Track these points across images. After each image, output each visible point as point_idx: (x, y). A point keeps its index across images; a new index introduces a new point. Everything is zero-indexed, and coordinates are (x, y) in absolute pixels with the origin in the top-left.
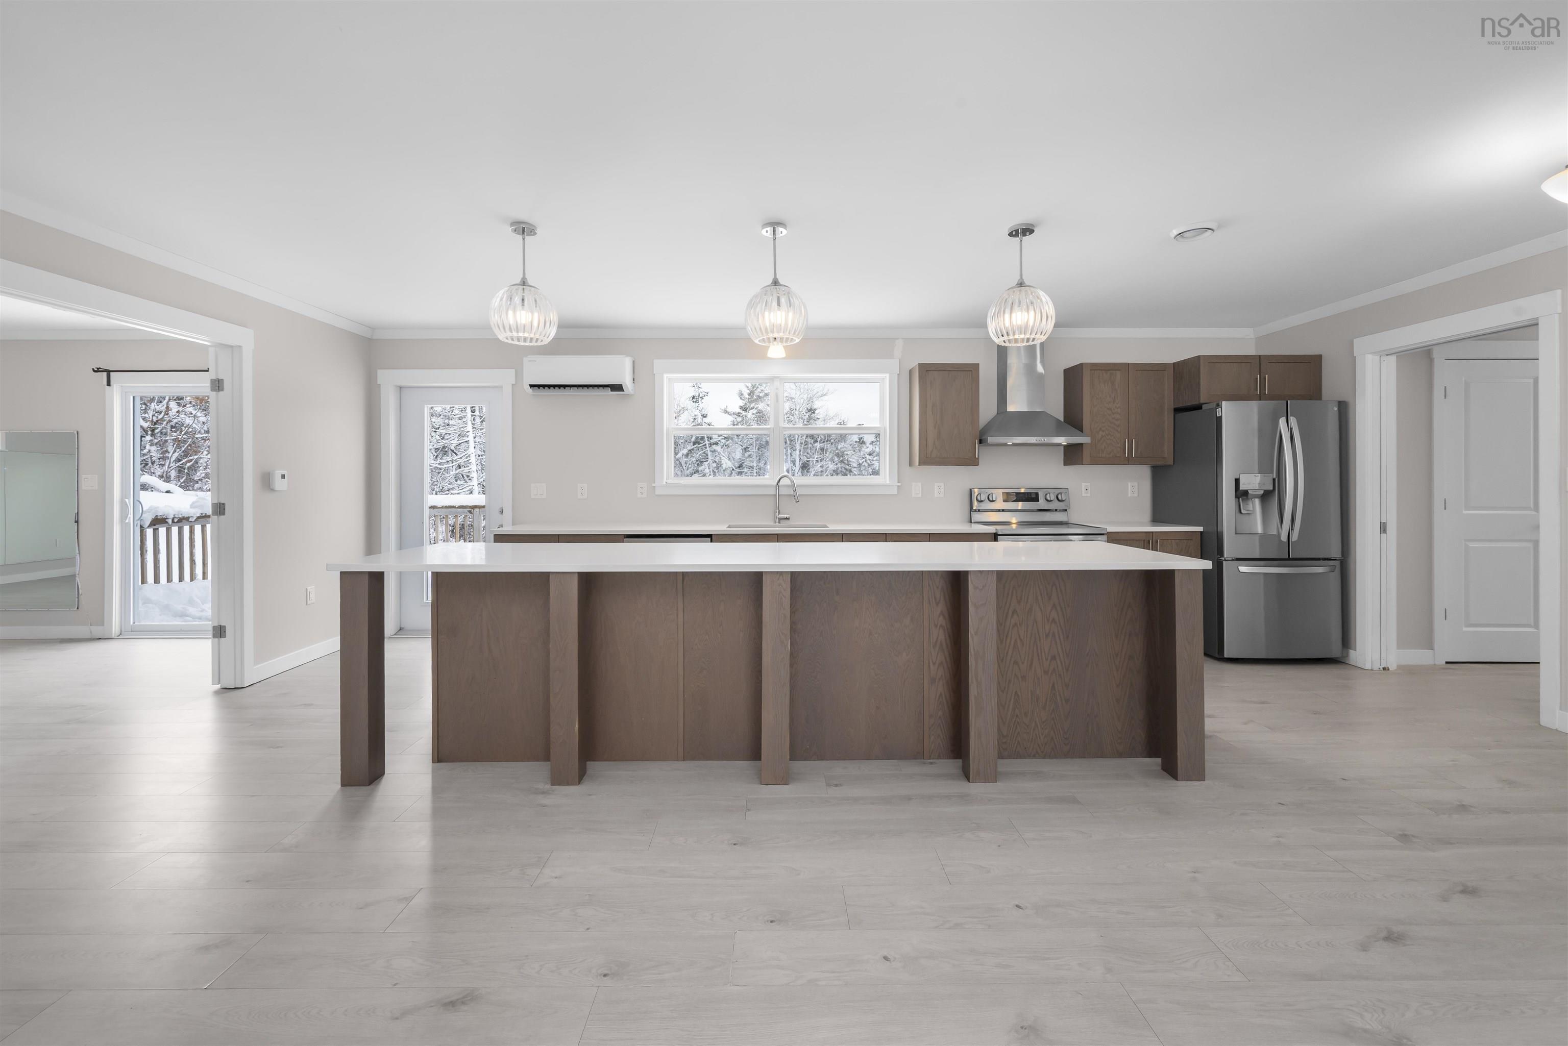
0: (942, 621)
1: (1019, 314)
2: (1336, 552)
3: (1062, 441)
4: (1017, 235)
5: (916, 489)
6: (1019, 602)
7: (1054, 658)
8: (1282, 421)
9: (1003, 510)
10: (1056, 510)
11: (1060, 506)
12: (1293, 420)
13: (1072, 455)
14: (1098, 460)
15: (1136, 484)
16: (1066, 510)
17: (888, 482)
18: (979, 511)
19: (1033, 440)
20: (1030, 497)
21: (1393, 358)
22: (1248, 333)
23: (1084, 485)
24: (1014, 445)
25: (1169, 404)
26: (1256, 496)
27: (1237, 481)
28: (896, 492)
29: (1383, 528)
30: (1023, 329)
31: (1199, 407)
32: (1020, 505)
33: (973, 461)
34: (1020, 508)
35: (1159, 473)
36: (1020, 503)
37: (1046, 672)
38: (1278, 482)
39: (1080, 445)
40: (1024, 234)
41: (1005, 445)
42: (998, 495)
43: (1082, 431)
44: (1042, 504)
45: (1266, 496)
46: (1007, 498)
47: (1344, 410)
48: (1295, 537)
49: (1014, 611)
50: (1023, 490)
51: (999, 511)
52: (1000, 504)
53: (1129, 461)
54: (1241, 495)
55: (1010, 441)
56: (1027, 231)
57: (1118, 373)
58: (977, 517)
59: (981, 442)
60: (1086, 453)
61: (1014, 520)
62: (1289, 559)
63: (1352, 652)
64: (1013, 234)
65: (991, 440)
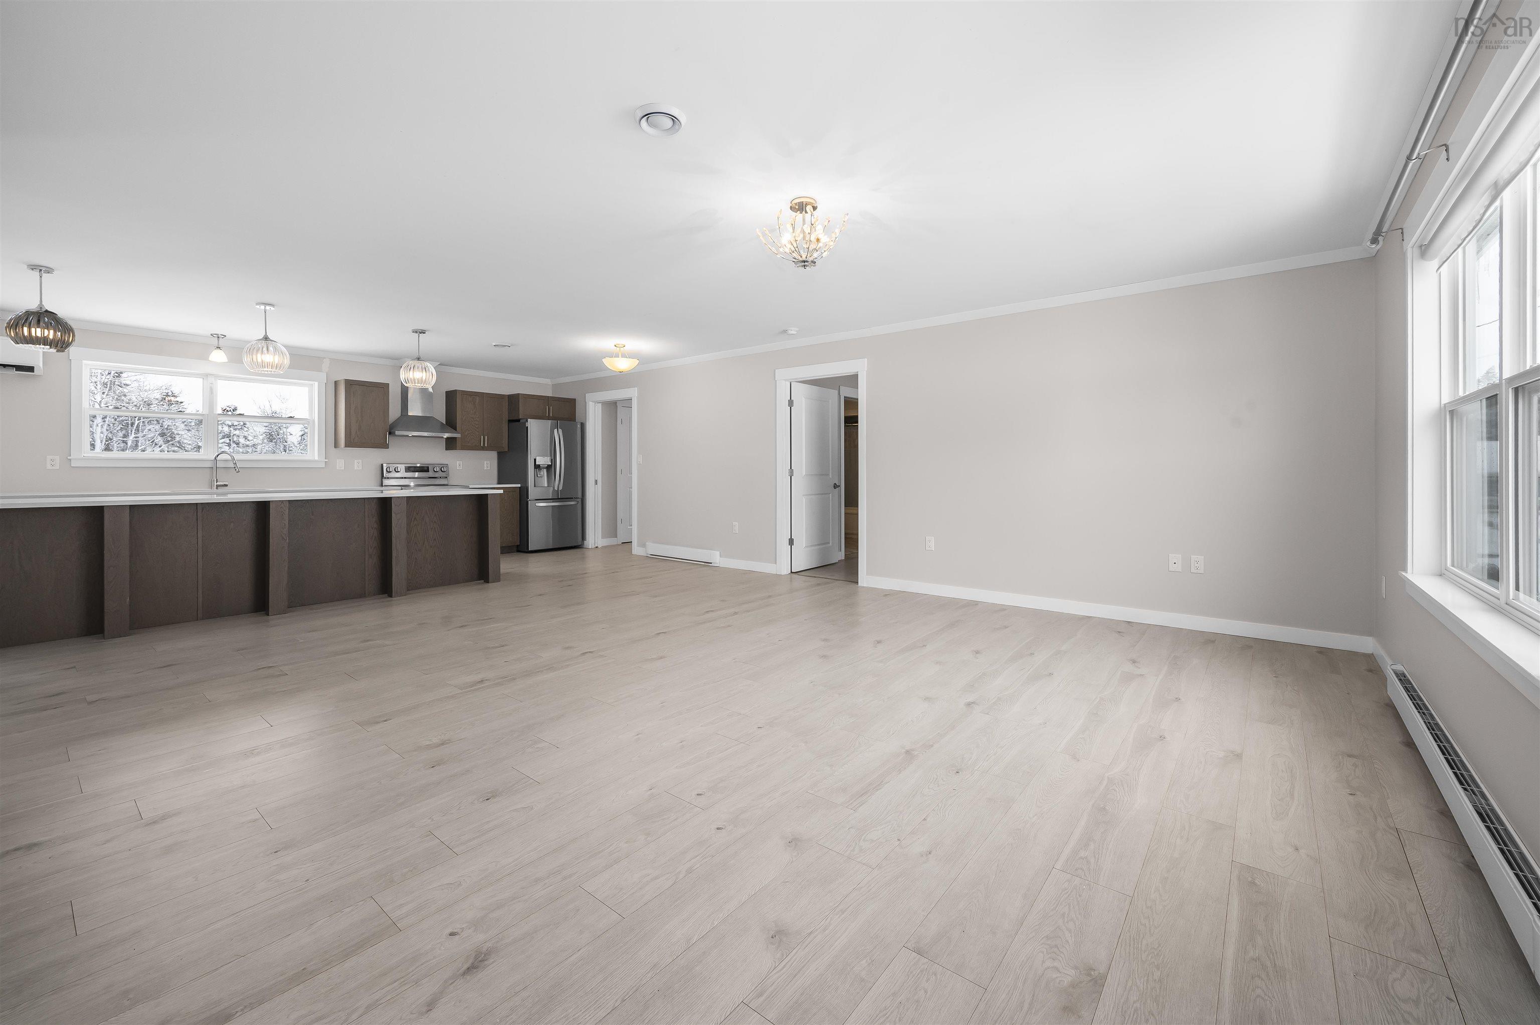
0: (376, 526)
1: (418, 373)
2: (580, 495)
3: (446, 435)
4: (416, 332)
5: (340, 464)
6: (417, 514)
7: (435, 540)
8: (556, 431)
9: (405, 478)
10: (440, 477)
11: (441, 474)
12: (560, 430)
13: (451, 444)
14: (465, 447)
15: (489, 462)
16: (446, 477)
17: (316, 458)
18: (388, 478)
19: (426, 434)
20: (424, 469)
21: (600, 404)
22: (548, 381)
23: (458, 462)
24: (413, 436)
25: (506, 417)
26: (544, 468)
27: (535, 460)
28: (324, 466)
29: (596, 482)
30: (420, 381)
31: (518, 421)
32: (417, 474)
33: (386, 446)
34: (416, 476)
35: (501, 456)
36: (417, 473)
37: (431, 547)
38: (554, 460)
39: (455, 438)
40: (420, 333)
41: (408, 436)
42: (402, 468)
43: (456, 430)
44: (431, 474)
45: (549, 468)
46: (408, 469)
47: (583, 426)
48: (561, 488)
49: (415, 518)
50: (418, 465)
51: (402, 478)
52: (403, 473)
53: (483, 448)
54: (537, 467)
55: (411, 434)
56: (423, 332)
57: (478, 398)
58: (386, 482)
59: (390, 433)
60: (459, 444)
61: (412, 484)
62: (558, 499)
63: (585, 541)
64: (415, 332)
65: (397, 433)
